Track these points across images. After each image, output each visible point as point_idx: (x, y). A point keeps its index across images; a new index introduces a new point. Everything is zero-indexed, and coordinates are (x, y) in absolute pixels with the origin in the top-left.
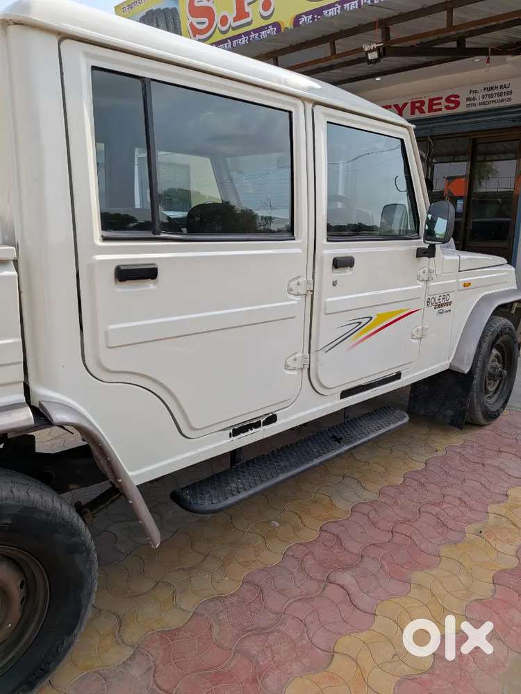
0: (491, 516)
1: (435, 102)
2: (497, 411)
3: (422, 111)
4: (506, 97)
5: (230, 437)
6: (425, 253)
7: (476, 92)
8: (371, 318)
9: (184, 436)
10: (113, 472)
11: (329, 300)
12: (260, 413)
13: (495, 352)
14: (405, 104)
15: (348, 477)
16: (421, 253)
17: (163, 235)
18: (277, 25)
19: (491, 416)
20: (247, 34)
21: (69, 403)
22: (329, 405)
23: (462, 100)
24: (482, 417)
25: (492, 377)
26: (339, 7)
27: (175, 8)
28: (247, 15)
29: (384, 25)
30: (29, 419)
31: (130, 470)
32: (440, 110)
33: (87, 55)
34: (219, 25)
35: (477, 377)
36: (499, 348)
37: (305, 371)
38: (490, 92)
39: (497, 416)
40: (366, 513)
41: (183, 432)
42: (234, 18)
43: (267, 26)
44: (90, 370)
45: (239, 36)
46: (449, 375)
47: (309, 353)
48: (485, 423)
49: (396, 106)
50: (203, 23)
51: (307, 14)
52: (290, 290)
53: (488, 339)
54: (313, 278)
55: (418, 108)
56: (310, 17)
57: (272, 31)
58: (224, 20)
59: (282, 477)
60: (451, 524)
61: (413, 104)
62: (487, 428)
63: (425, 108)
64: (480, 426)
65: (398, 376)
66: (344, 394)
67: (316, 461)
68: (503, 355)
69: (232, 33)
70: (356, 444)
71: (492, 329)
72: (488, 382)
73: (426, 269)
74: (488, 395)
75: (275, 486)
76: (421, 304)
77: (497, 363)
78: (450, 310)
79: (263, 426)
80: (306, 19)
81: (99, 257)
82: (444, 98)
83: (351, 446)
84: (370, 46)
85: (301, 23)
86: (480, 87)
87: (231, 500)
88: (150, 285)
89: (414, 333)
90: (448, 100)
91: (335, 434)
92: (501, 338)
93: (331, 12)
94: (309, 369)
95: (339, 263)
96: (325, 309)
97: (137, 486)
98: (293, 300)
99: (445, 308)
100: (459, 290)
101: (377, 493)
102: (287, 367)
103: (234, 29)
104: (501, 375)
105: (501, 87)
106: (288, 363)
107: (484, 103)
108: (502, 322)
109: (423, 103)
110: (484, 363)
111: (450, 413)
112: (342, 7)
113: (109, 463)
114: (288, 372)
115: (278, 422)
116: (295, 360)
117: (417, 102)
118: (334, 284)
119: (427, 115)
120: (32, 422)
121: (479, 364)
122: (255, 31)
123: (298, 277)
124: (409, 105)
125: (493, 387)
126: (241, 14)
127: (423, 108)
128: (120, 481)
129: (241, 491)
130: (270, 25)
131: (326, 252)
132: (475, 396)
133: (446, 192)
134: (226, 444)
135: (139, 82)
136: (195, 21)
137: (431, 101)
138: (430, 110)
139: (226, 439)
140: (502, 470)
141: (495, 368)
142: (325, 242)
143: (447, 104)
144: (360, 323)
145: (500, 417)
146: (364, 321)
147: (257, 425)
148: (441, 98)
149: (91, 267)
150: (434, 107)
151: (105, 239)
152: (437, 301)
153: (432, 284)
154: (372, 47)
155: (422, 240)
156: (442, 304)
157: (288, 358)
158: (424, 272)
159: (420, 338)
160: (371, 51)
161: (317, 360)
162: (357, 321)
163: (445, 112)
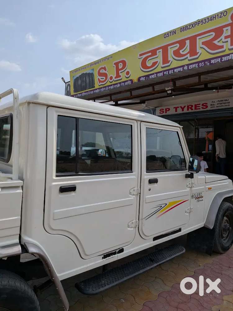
0: (225, 302)
1: (197, 106)
2: (228, 246)
3: (192, 109)
4: (227, 104)
5: (102, 259)
6: (189, 176)
7: (215, 102)
8: (166, 204)
9: (82, 258)
10: (51, 274)
11: (147, 197)
12: (117, 247)
13: (225, 218)
14: (185, 107)
15: (157, 278)
16: (187, 176)
17: (79, 173)
18: (131, 80)
19: (226, 249)
20: (120, 83)
21: (36, 243)
22: (148, 244)
23: (209, 105)
24: (221, 249)
25: (225, 230)
26: (156, 75)
27: (92, 73)
28: (120, 76)
29: (174, 80)
30: (19, 251)
31: (58, 274)
32: (200, 109)
33: (57, 112)
34: (109, 79)
35: (217, 230)
36: (227, 216)
37: (137, 228)
38: (221, 102)
39: (228, 249)
40: (165, 297)
41: (82, 256)
42: (115, 77)
43: (128, 81)
44: (46, 229)
45: (117, 84)
46: (204, 229)
47: (139, 220)
48: (223, 253)
49: (181, 107)
50: (103, 79)
51: (143, 77)
52: (130, 193)
53: (221, 213)
54: (140, 188)
55: (190, 108)
56: (144, 78)
57: (129, 82)
58: (111, 78)
59: (125, 279)
60: (205, 305)
61: (188, 106)
62: (223, 255)
63: (193, 108)
64: (221, 254)
65: (180, 230)
66: (155, 239)
67: (141, 271)
68: (229, 220)
69: (114, 83)
70: (160, 263)
71: (223, 208)
72: (223, 232)
73: (190, 182)
74: (224, 239)
75: (122, 283)
76: (189, 197)
77: (227, 223)
78: (203, 200)
79: (117, 254)
80: (142, 79)
81: (54, 183)
82: (201, 104)
83: (158, 264)
84: (168, 88)
85: (141, 80)
86: (216, 100)
87: (102, 289)
88: (73, 194)
89: (186, 211)
90: (203, 105)
91: (151, 258)
92: (227, 212)
93: (153, 76)
94: (138, 227)
95: (152, 181)
96: (146, 200)
97: (61, 281)
98: (132, 197)
99: (200, 199)
100: (206, 191)
101: (171, 287)
102: (129, 226)
103: (115, 81)
104: (229, 229)
105: (225, 100)
106: (129, 225)
107: (218, 107)
108: (228, 204)
109: (192, 106)
110: (220, 224)
111: (205, 247)
112: (157, 75)
113: (50, 271)
114: (129, 229)
115: (124, 252)
116: (132, 223)
117: (190, 106)
118: (150, 190)
119: (194, 111)
120: (21, 252)
121: (218, 224)
122: (123, 82)
123: (134, 188)
124: (186, 107)
125: (225, 235)
126: (118, 76)
127: (192, 108)
128: (54, 279)
129: (106, 285)
130: (129, 80)
131: (146, 177)
132: (217, 239)
133: (206, 138)
134: (100, 262)
135: (75, 119)
136: (100, 78)
137: (196, 105)
138: (196, 109)
139: (100, 260)
140: (230, 277)
141: (226, 226)
142: (145, 173)
143: (202, 107)
144: (161, 206)
145: (230, 250)
146: (163, 206)
147: (115, 253)
148: (200, 104)
149: (51, 187)
150: (197, 108)
151: (57, 176)
152: (196, 196)
153: (193, 189)
154: (169, 89)
155: (187, 171)
156: (199, 197)
157: (129, 222)
158: (189, 184)
159: (190, 213)
160: (168, 90)
161: (142, 223)
162: (160, 205)
163: (202, 110)
